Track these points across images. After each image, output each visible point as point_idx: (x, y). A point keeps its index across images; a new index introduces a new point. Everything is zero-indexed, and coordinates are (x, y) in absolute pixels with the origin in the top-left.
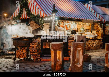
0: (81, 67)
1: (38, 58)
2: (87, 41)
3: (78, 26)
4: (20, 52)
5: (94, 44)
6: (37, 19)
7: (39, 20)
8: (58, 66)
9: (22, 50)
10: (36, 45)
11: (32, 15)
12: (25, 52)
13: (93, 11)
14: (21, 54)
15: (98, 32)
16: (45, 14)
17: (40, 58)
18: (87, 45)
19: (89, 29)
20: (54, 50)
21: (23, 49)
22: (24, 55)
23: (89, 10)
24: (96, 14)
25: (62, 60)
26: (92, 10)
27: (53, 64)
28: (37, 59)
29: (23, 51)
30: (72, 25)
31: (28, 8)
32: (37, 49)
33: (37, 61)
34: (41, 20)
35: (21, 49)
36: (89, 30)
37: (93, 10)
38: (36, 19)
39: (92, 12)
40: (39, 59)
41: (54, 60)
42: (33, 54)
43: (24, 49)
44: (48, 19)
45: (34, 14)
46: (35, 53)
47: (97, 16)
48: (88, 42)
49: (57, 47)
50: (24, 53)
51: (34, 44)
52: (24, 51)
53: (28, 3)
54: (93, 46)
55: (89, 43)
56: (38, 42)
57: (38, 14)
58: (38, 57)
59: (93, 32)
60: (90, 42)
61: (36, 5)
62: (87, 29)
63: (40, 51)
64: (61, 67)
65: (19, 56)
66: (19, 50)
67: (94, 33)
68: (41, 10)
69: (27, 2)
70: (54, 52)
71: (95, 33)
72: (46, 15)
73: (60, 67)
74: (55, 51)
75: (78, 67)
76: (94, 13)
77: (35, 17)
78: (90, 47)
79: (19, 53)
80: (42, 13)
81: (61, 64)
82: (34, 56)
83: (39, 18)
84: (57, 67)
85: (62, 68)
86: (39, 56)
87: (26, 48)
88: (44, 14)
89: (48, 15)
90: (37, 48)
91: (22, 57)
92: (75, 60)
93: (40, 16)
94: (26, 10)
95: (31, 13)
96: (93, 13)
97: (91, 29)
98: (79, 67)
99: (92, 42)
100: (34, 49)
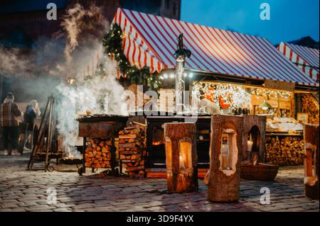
0: (233, 176)
1: (140, 170)
2: (280, 140)
3: (254, 99)
4: (95, 152)
5: (300, 148)
6: (143, 77)
7: (146, 80)
8: (184, 179)
9: (98, 148)
10: (134, 136)
11: (131, 68)
12: (107, 154)
13: (301, 61)
14: (97, 159)
15: (315, 117)
16: (161, 64)
17: (144, 170)
18: (281, 151)
19: (288, 108)
20: (173, 139)
21: (101, 144)
22: (103, 160)
23: (291, 60)
24: (307, 69)
25: (193, 167)
26: (298, 59)
27: (172, 175)
28: (136, 172)
29: (101, 151)
30: (235, 94)
31: (121, 51)
32: (136, 146)
33: (137, 176)
34: (154, 80)
35: (98, 145)
36: (288, 111)
37: (300, 58)
38: (141, 78)
39: (297, 64)
40: (141, 172)
41: (173, 165)
42: (126, 159)
43: (104, 146)
44: (169, 78)
45: (135, 66)
46: (131, 155)
47: (311, 76)
48: (282, 143)
49: (179, 132)
50: (105, 155)
51: (129, 133)
52: (105, 150)
53: (122, 40)
54: (297, 153)
55: (287, 146)
56: (141, 129)
57: (146, 66)
58: (139, 165)
59: (300, 116)
60: (288, 143)
61: (142, 42)
62: (281, 110)
63: (145, 152)
64: (191, 183)
65: (93, 163)
66: (93, 148)
67: (302, 119)
68: (153, 54)
69: (119, 37)
70: (173, 145)
71: (306, 119)
72: (166, 66)
73: (189, 183)
74: (175, 142)
75: (225, 175)
76: (304, 66)
77: (138, 72)
78: (290, 156)
79: (92, 155)
80: (156, 61)
81: (190, 175)
82: (130, 164)
83: (149, 75)
84: (181, 181)
85: (193, 185)
86: (142, 163)
87: (109, 143)
88: (159, 65)
89: (170, 66)
90: (138, 143)
91: (98, 165)
92: (218, 157)
93: (151, 70)
94: (116, 56)
95: (129, 63)
96: (301, 67)
97: (294, 110)
98: (229, 177)
99: (295, 142)
100: (130, 145)
